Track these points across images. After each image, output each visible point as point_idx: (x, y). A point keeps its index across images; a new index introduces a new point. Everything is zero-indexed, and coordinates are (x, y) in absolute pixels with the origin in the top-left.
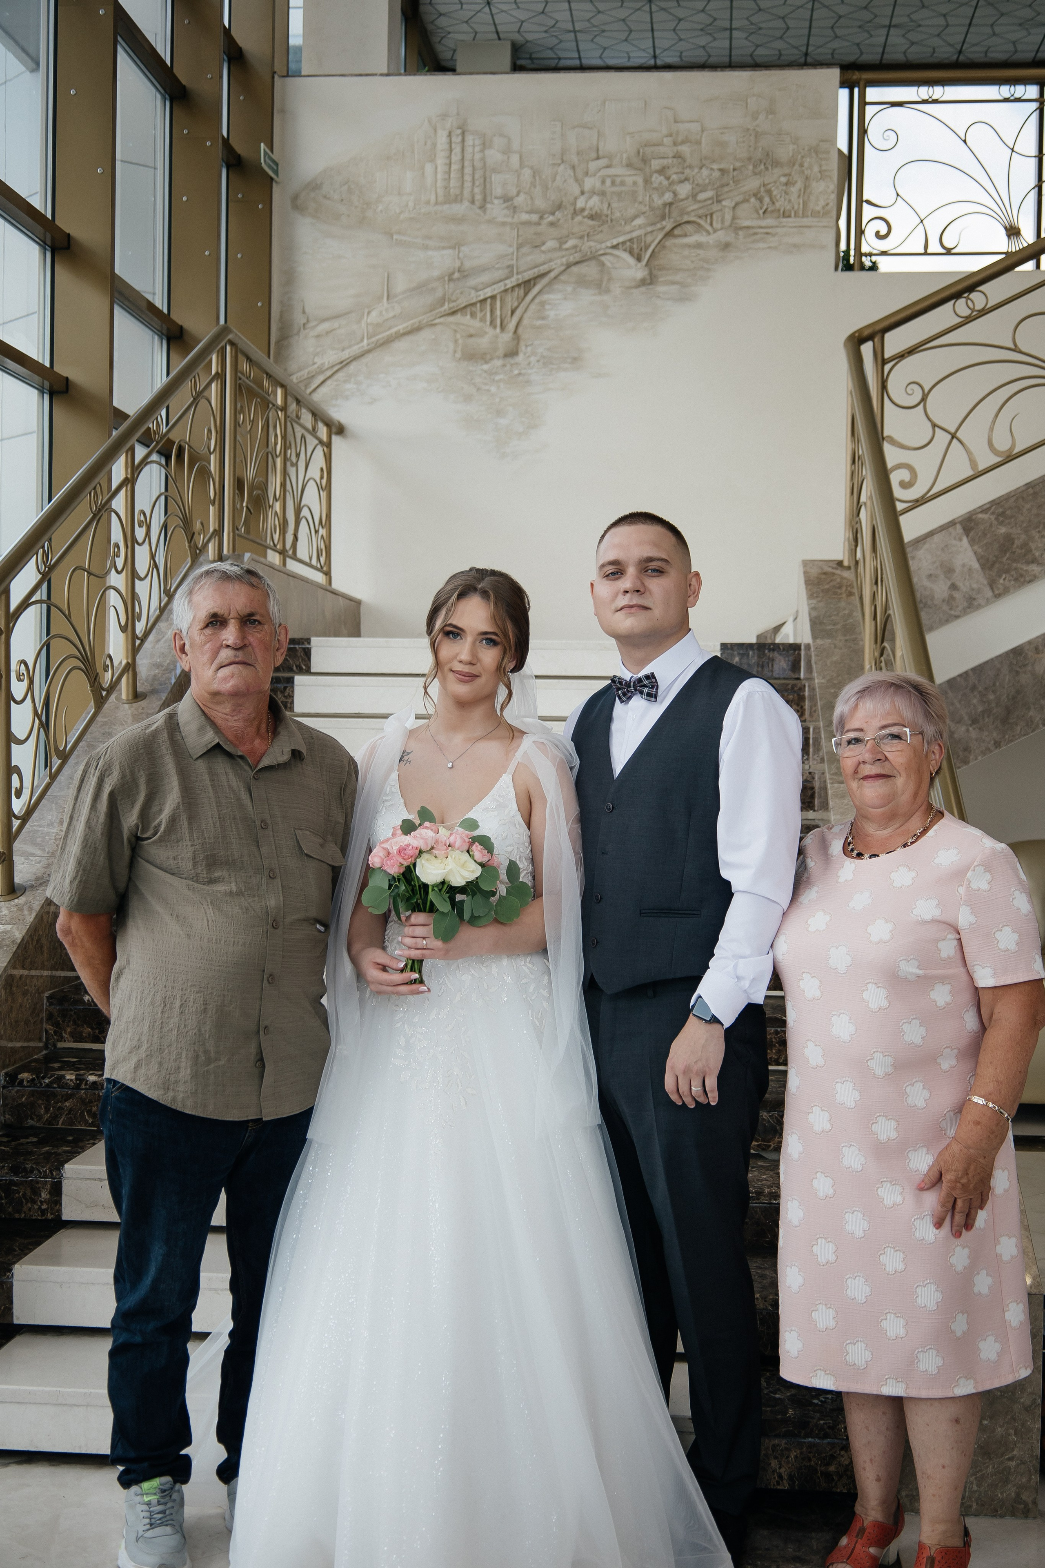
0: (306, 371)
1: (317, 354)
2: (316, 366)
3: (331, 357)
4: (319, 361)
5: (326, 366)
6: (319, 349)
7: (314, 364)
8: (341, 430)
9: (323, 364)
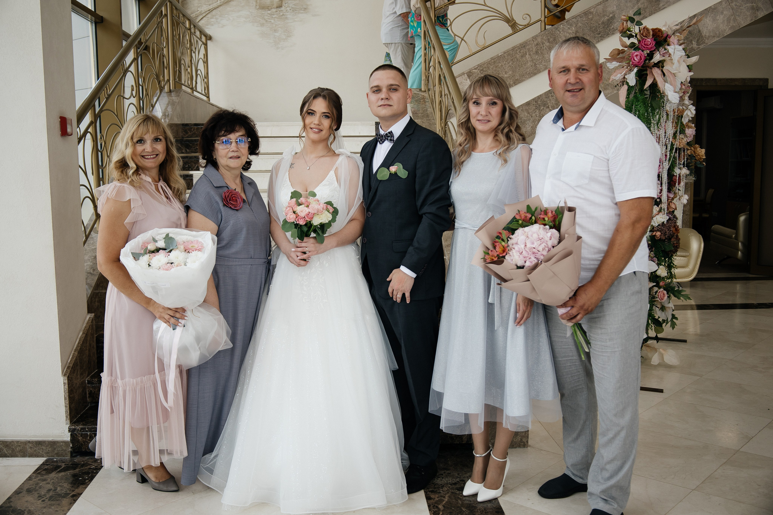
0: (195, 14)
1: (199, 7)
2: (199, 12)
3: (205, 8)
4: (200, 10)
5: (203, 12)
6: (200, 5)
7: (198, 11)
8: (209, 38)
9: (201, 11)
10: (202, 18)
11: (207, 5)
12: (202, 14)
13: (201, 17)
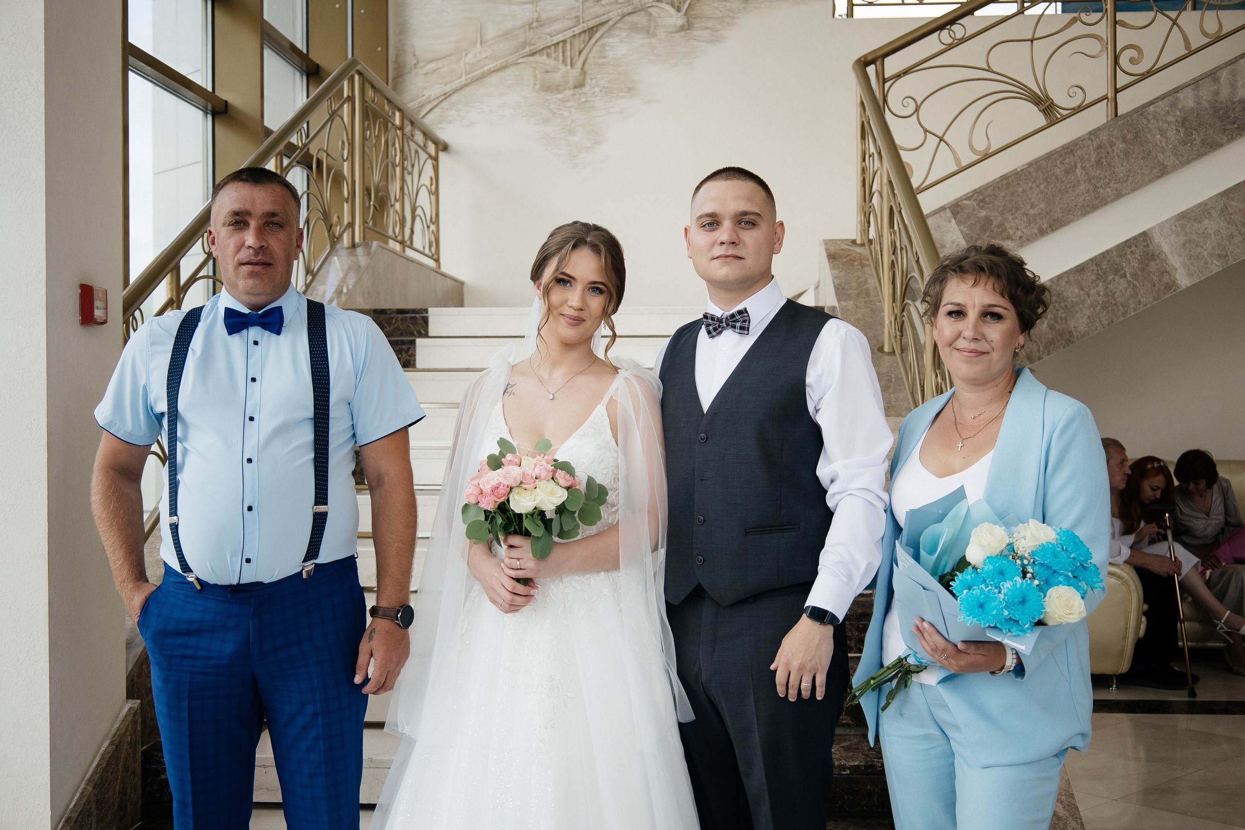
0: (419, 100)
1: (425, 88)
2: (425, 97)
3: (436, 90)
4: (427, 93)
5: (433, 97)
6: (427, 84)
7: (424, 95)
8: (445, 148)
9: (430, 96)
10: (430, 110)
11: (441, 84)
12: (430, 102)
13: (429, 107)
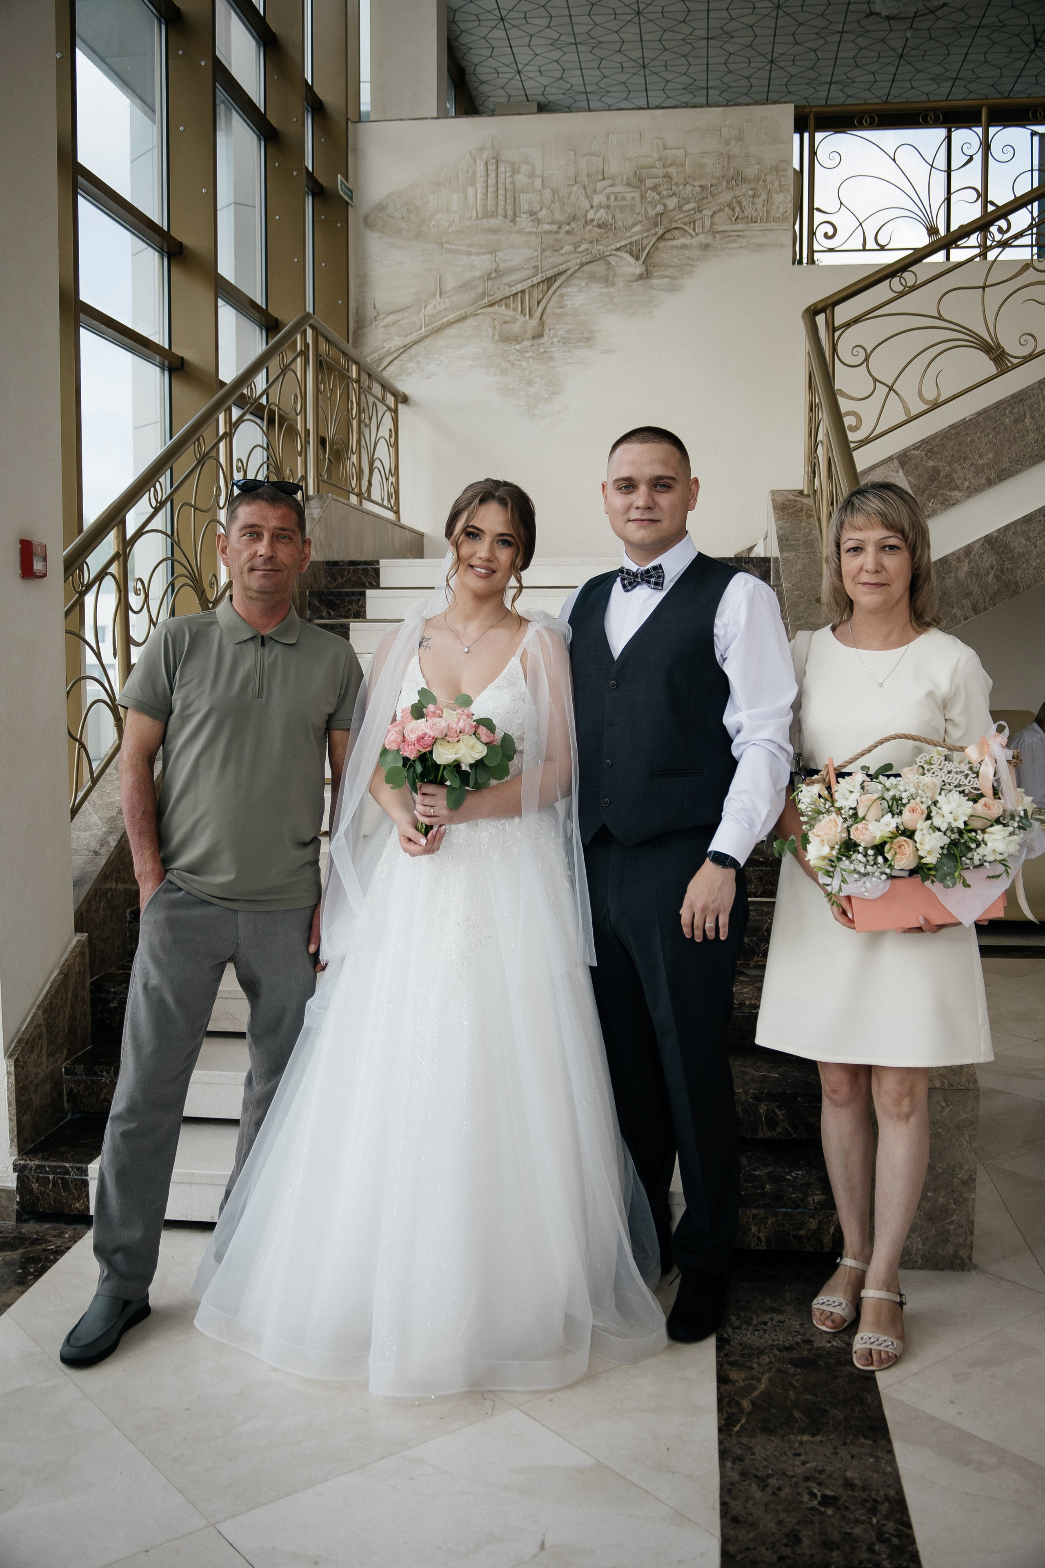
0: (377, 354)
1: (386, 340)
2: (385, 350)
3: (397, 342)
4: (387, 346)
5: (393, 349)
6: (387, 336)
7: (384, 348)
8: (405, 400)
9: (390, 348)
10: (391, 362)
11: (401, 336)
12: (390, 354)
13: (389, 359)
